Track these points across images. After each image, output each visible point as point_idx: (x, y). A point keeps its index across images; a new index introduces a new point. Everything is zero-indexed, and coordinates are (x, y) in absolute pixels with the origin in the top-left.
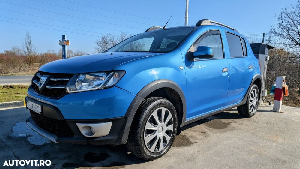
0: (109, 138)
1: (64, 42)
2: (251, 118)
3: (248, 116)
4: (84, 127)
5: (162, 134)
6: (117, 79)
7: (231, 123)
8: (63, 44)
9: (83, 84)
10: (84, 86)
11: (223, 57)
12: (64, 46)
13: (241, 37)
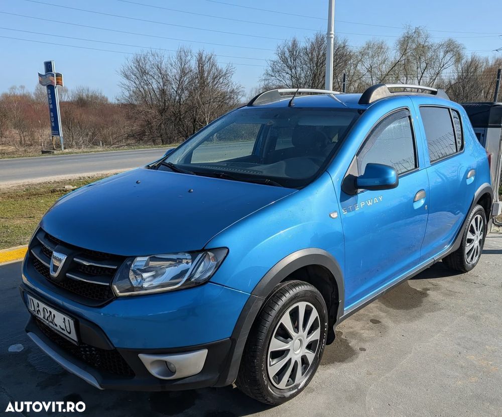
0: (203, 378)
1: (51, 78)
2: (469, 273)
3: (463, 270)
4: (153, 363)
5: (300, 352)
6: (213, 263)
7: (429, 290)
8: (49, 83)
9: (145, 275)
10: (147, 280)
11: (416, 167)
12: (51, 88)
13: (452, 109)
